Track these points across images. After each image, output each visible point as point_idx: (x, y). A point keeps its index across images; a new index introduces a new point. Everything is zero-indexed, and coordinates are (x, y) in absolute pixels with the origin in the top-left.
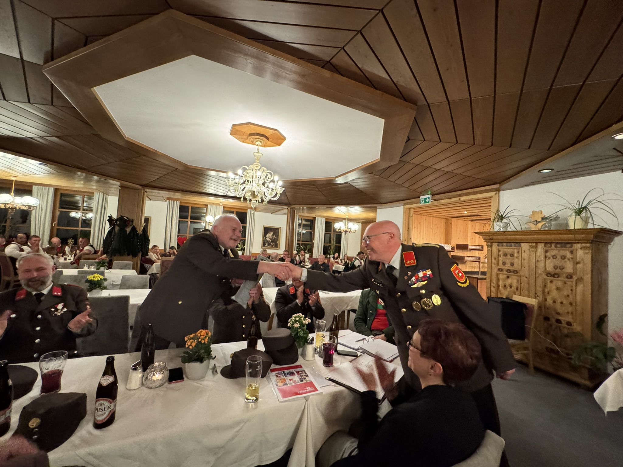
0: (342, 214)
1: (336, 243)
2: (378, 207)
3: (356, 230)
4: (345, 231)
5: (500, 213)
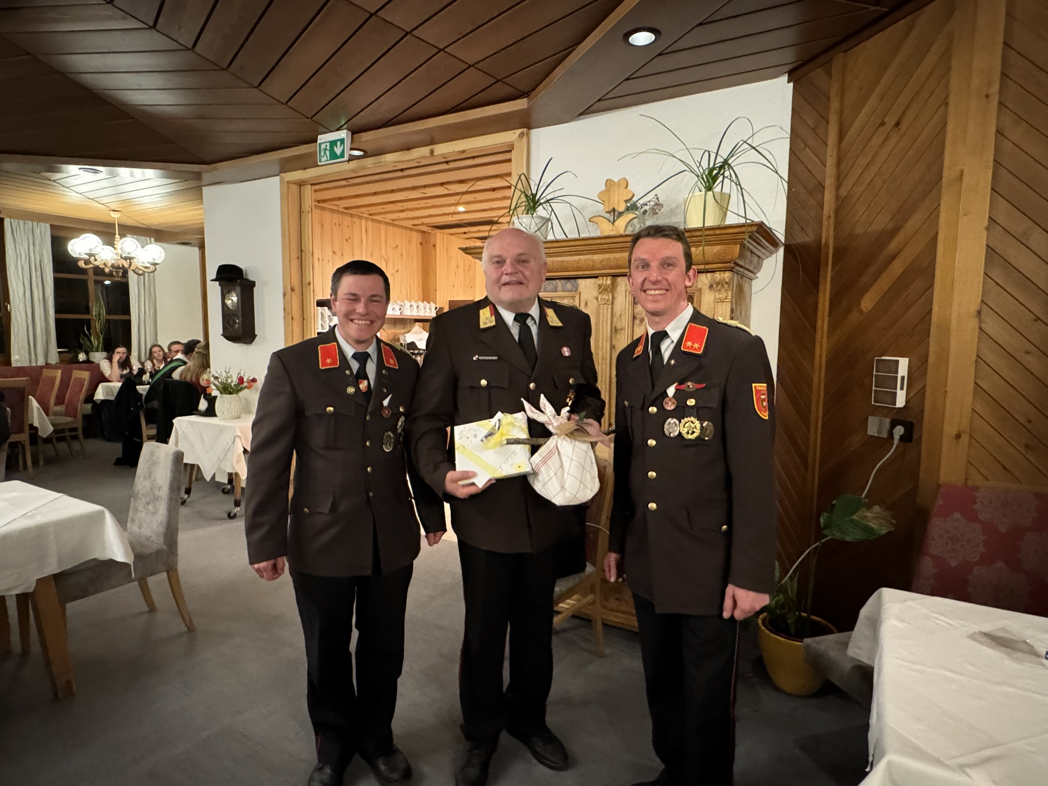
0: (95, 205)
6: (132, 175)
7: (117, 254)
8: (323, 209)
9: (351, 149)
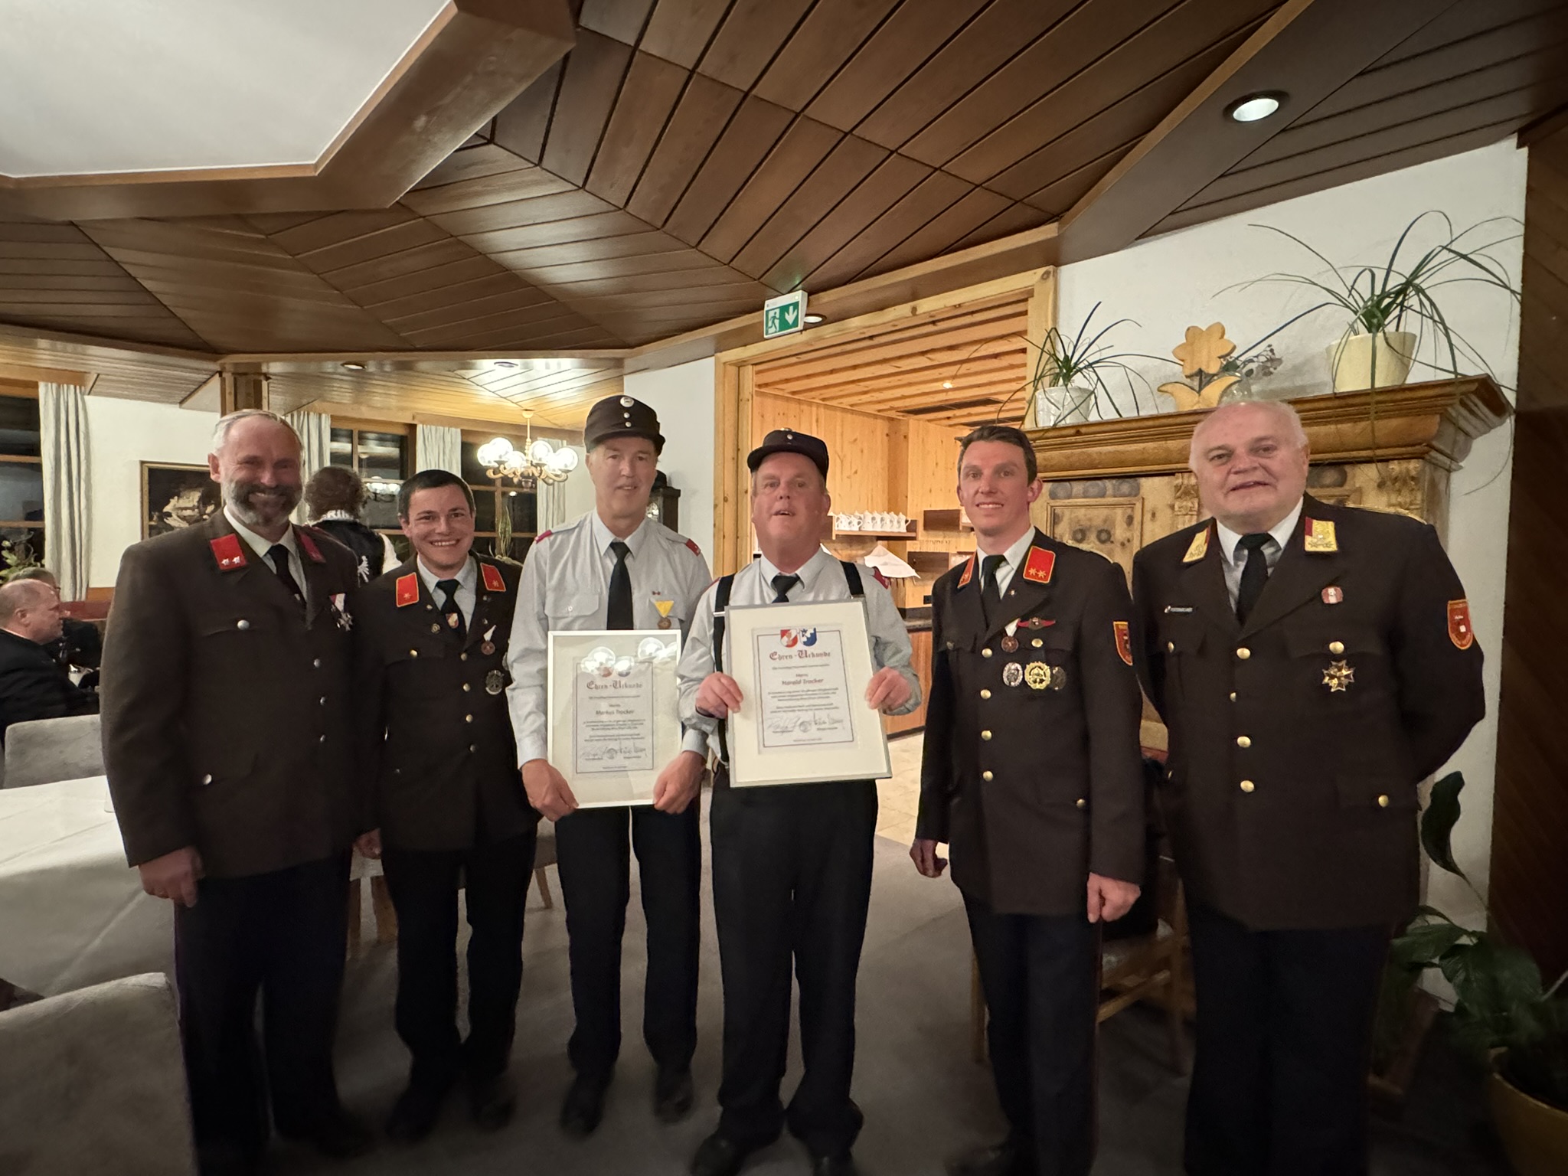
1: (514, 530)
2: (625, 366)
5: (1059, 347)
6: (547, 367)
7: (527, 460)
8: (763, 394)
9: (807, 315)
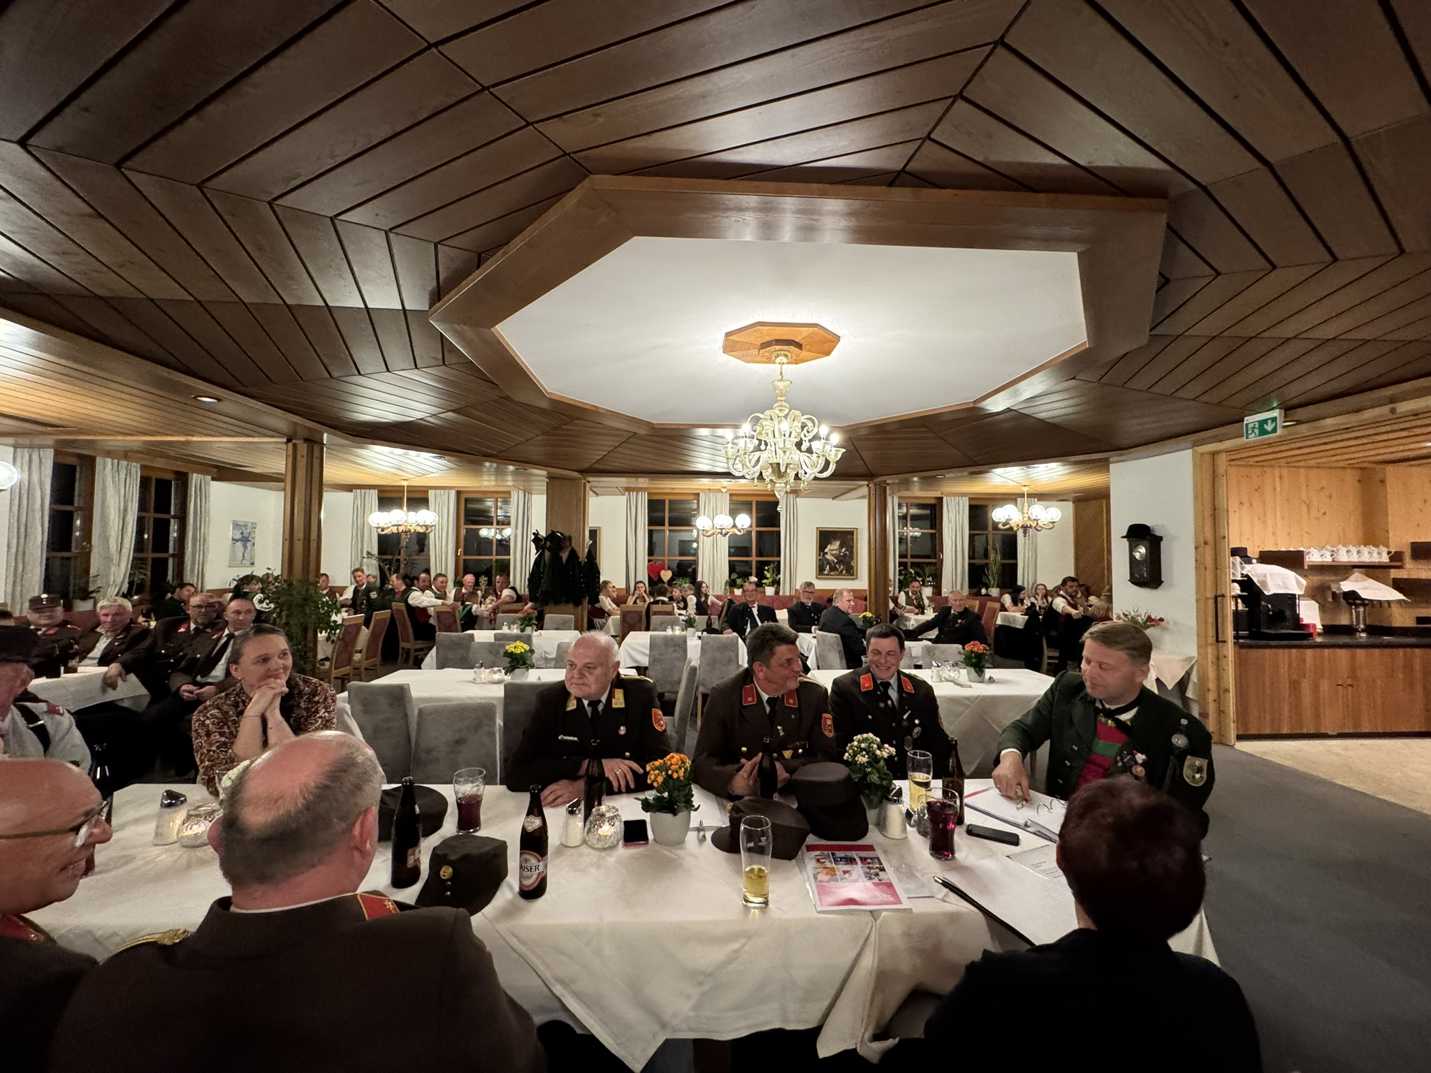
0: (1011, 483)
1: (1003, 558)
2: (1111, 459)
3: (1053, 523)
4: (1022, 527)
7: (1026, 517)
9: (1284, 422)
